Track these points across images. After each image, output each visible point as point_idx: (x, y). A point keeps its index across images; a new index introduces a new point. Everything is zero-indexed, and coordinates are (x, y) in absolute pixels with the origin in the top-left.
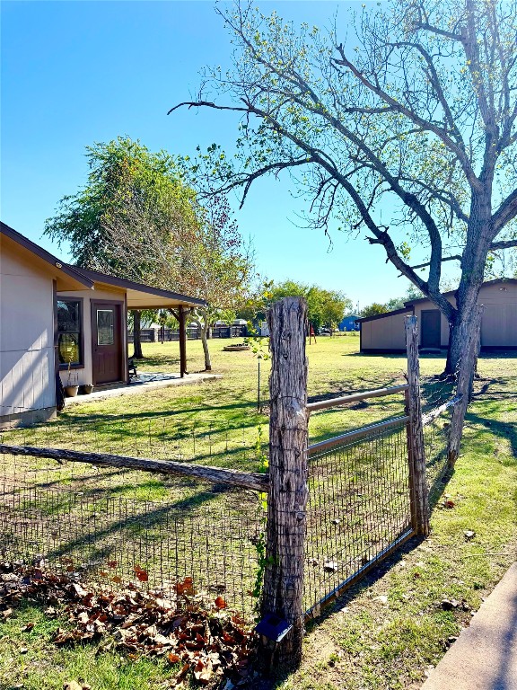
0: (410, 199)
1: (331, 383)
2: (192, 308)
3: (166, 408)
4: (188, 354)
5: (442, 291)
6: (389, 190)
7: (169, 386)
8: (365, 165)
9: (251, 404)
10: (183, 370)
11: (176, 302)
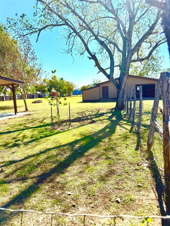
0: (102, 43)
1: (78, 113)
2: (18, 86)
3: (8, 129)
4: (18, 104)
5: (114, 78)
6: (94, 39)
7: (10, 119)
8: (85, 29)
9: (48, 125)
10: (16, 112)
11: (10, 82)
